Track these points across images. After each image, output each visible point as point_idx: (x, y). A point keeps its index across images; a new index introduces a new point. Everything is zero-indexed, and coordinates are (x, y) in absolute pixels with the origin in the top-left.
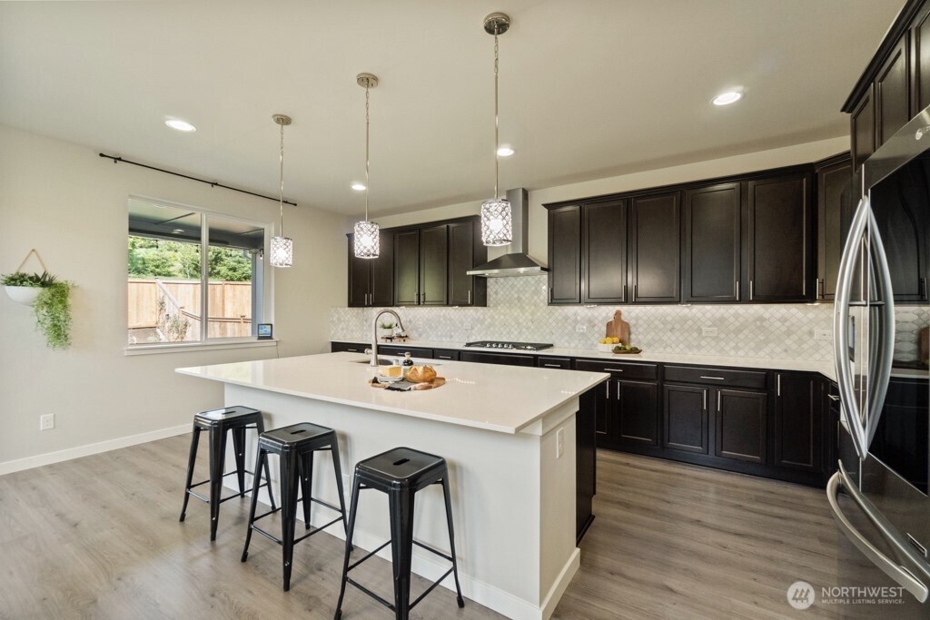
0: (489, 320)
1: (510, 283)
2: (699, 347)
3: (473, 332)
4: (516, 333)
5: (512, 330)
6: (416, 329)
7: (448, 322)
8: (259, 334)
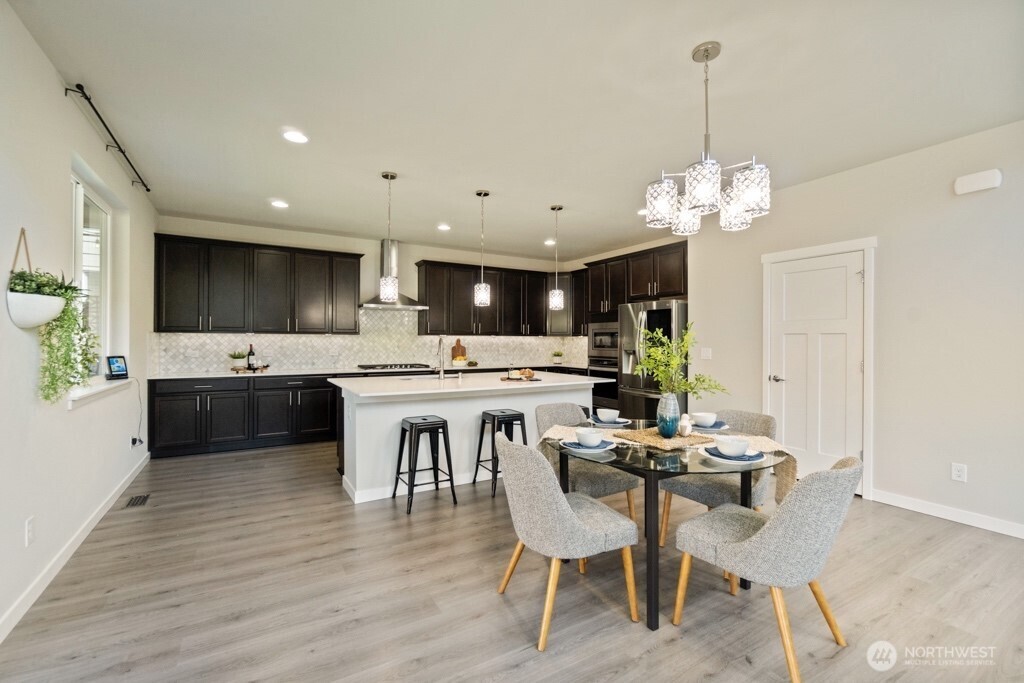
0: (358, 347)
2: (498, 360)
3: (341, 358)
6: (263, 358)
7: (310, 349)
8: (111, 371)
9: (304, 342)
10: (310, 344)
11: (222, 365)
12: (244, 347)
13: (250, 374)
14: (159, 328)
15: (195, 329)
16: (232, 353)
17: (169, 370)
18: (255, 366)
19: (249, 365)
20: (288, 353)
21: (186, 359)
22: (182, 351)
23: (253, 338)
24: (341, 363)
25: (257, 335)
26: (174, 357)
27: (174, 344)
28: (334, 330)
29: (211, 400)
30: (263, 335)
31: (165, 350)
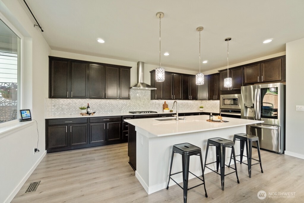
0: (129, 104)
1: (136, 92)
3: (122, 109)
4: (138, 108)
5: (137, 107)
6: (93, 109)
7: (111, 105)
8: (22, 117)
9: (108, 102)
10: (111, 103)
11: (77, 112)
12: (85, 105)
13: (88, 116)
14: (51, 97)
15: (65, 97)
16: (81, 107)
17: (55, 114)
18: (90, 112)
19: (88, 112)
20: (102, 107)
21: (63, 110)
22: (61, 106)
23: (89, 101)
24: (123, 111)
25: (91, 99)
26: (57, 109)
27: (57, 103)
28: (121, 98)
29: (72, 127)
30: (93, 100)
31: (54, 106)
